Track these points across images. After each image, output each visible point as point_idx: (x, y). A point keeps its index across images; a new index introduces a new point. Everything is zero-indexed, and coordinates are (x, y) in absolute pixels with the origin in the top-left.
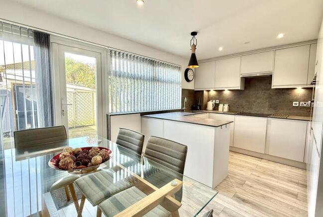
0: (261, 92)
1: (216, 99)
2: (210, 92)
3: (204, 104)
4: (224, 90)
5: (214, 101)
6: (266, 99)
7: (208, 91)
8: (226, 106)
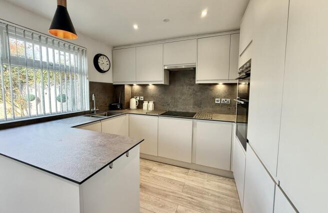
0: (185, 88)
1: (140, 95)
2: (134, 87)
3: (126, 102)
4: (148, 85)
5: (138, 98)
6: (191, 95)
7: (132, 85)
8: (151, 104)
